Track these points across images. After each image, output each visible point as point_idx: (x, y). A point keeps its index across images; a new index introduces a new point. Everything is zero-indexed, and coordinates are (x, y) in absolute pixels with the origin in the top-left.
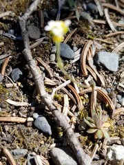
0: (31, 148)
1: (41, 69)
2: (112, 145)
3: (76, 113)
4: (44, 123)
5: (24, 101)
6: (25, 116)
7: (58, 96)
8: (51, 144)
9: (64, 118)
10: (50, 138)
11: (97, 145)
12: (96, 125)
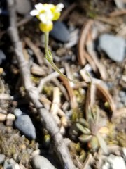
0: (9, 154)
1: (29, 53)
2: (108, 155)
3: (67, 112)
4: (27, 124)
5: (5, 93)
6: (5, 112)
7: (46, 89)
8: (34, 150)
9: (52, 119)
10: (33, 142)
11: (90, 156)
12: (91, 130)
